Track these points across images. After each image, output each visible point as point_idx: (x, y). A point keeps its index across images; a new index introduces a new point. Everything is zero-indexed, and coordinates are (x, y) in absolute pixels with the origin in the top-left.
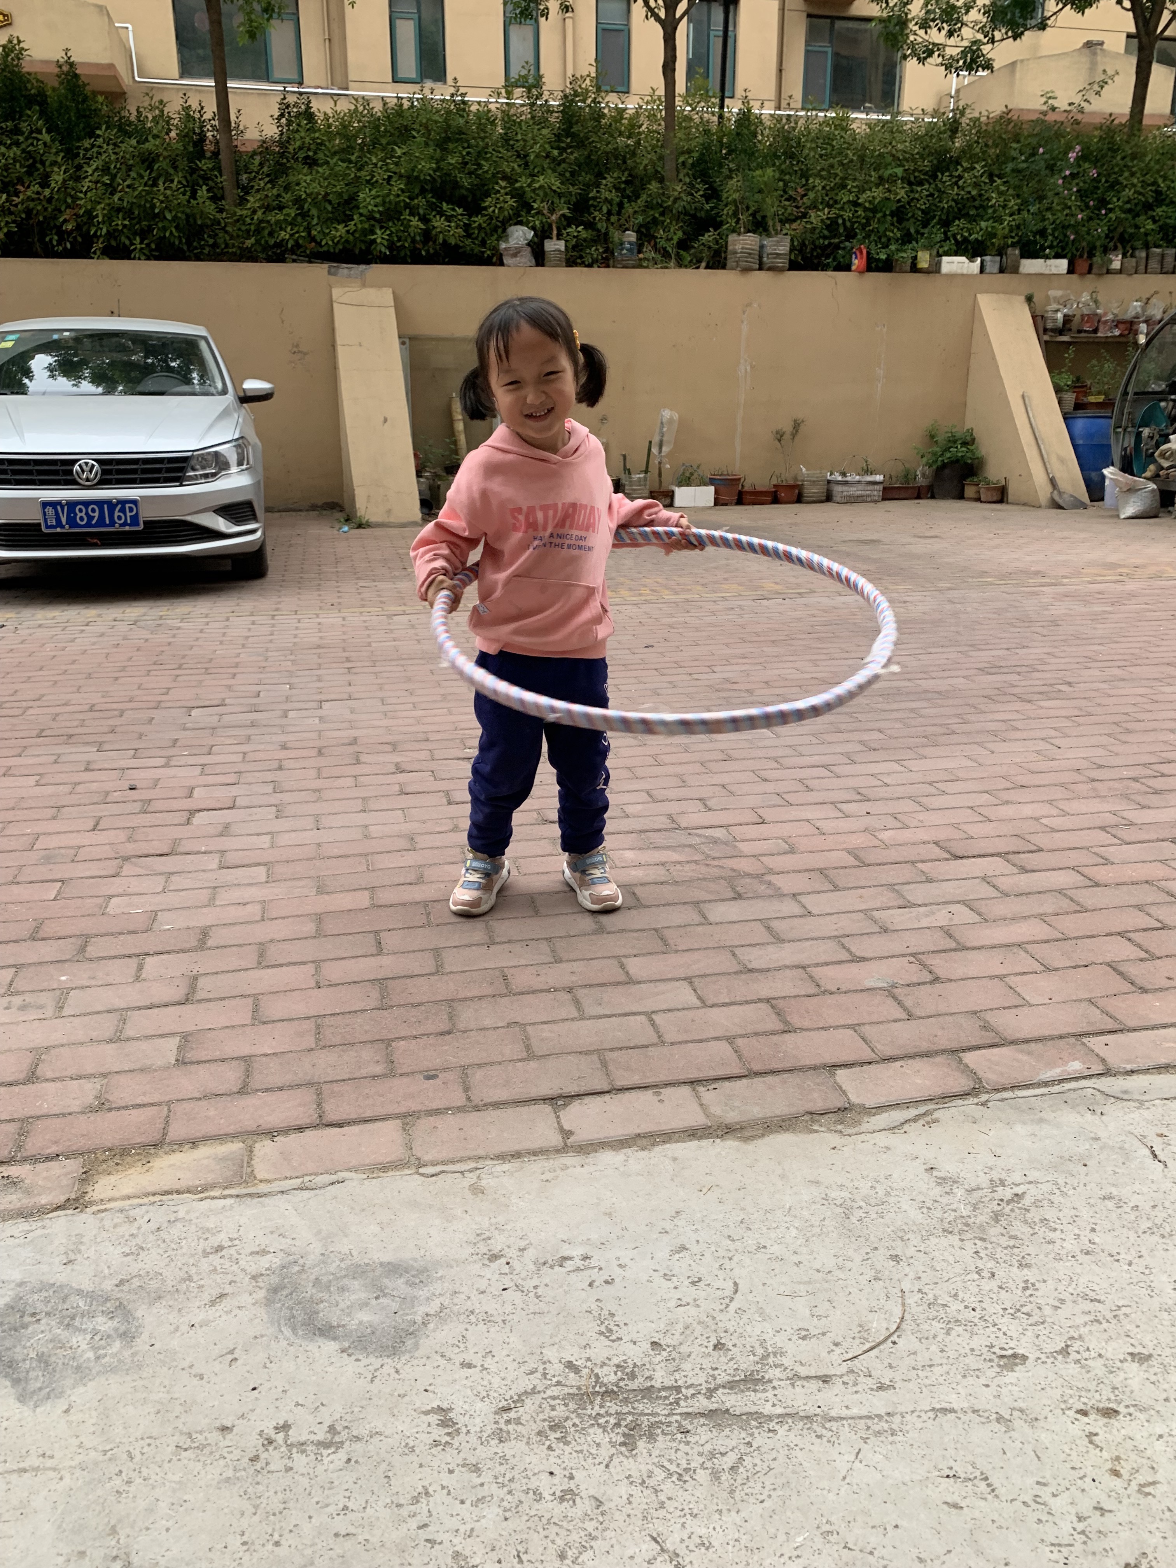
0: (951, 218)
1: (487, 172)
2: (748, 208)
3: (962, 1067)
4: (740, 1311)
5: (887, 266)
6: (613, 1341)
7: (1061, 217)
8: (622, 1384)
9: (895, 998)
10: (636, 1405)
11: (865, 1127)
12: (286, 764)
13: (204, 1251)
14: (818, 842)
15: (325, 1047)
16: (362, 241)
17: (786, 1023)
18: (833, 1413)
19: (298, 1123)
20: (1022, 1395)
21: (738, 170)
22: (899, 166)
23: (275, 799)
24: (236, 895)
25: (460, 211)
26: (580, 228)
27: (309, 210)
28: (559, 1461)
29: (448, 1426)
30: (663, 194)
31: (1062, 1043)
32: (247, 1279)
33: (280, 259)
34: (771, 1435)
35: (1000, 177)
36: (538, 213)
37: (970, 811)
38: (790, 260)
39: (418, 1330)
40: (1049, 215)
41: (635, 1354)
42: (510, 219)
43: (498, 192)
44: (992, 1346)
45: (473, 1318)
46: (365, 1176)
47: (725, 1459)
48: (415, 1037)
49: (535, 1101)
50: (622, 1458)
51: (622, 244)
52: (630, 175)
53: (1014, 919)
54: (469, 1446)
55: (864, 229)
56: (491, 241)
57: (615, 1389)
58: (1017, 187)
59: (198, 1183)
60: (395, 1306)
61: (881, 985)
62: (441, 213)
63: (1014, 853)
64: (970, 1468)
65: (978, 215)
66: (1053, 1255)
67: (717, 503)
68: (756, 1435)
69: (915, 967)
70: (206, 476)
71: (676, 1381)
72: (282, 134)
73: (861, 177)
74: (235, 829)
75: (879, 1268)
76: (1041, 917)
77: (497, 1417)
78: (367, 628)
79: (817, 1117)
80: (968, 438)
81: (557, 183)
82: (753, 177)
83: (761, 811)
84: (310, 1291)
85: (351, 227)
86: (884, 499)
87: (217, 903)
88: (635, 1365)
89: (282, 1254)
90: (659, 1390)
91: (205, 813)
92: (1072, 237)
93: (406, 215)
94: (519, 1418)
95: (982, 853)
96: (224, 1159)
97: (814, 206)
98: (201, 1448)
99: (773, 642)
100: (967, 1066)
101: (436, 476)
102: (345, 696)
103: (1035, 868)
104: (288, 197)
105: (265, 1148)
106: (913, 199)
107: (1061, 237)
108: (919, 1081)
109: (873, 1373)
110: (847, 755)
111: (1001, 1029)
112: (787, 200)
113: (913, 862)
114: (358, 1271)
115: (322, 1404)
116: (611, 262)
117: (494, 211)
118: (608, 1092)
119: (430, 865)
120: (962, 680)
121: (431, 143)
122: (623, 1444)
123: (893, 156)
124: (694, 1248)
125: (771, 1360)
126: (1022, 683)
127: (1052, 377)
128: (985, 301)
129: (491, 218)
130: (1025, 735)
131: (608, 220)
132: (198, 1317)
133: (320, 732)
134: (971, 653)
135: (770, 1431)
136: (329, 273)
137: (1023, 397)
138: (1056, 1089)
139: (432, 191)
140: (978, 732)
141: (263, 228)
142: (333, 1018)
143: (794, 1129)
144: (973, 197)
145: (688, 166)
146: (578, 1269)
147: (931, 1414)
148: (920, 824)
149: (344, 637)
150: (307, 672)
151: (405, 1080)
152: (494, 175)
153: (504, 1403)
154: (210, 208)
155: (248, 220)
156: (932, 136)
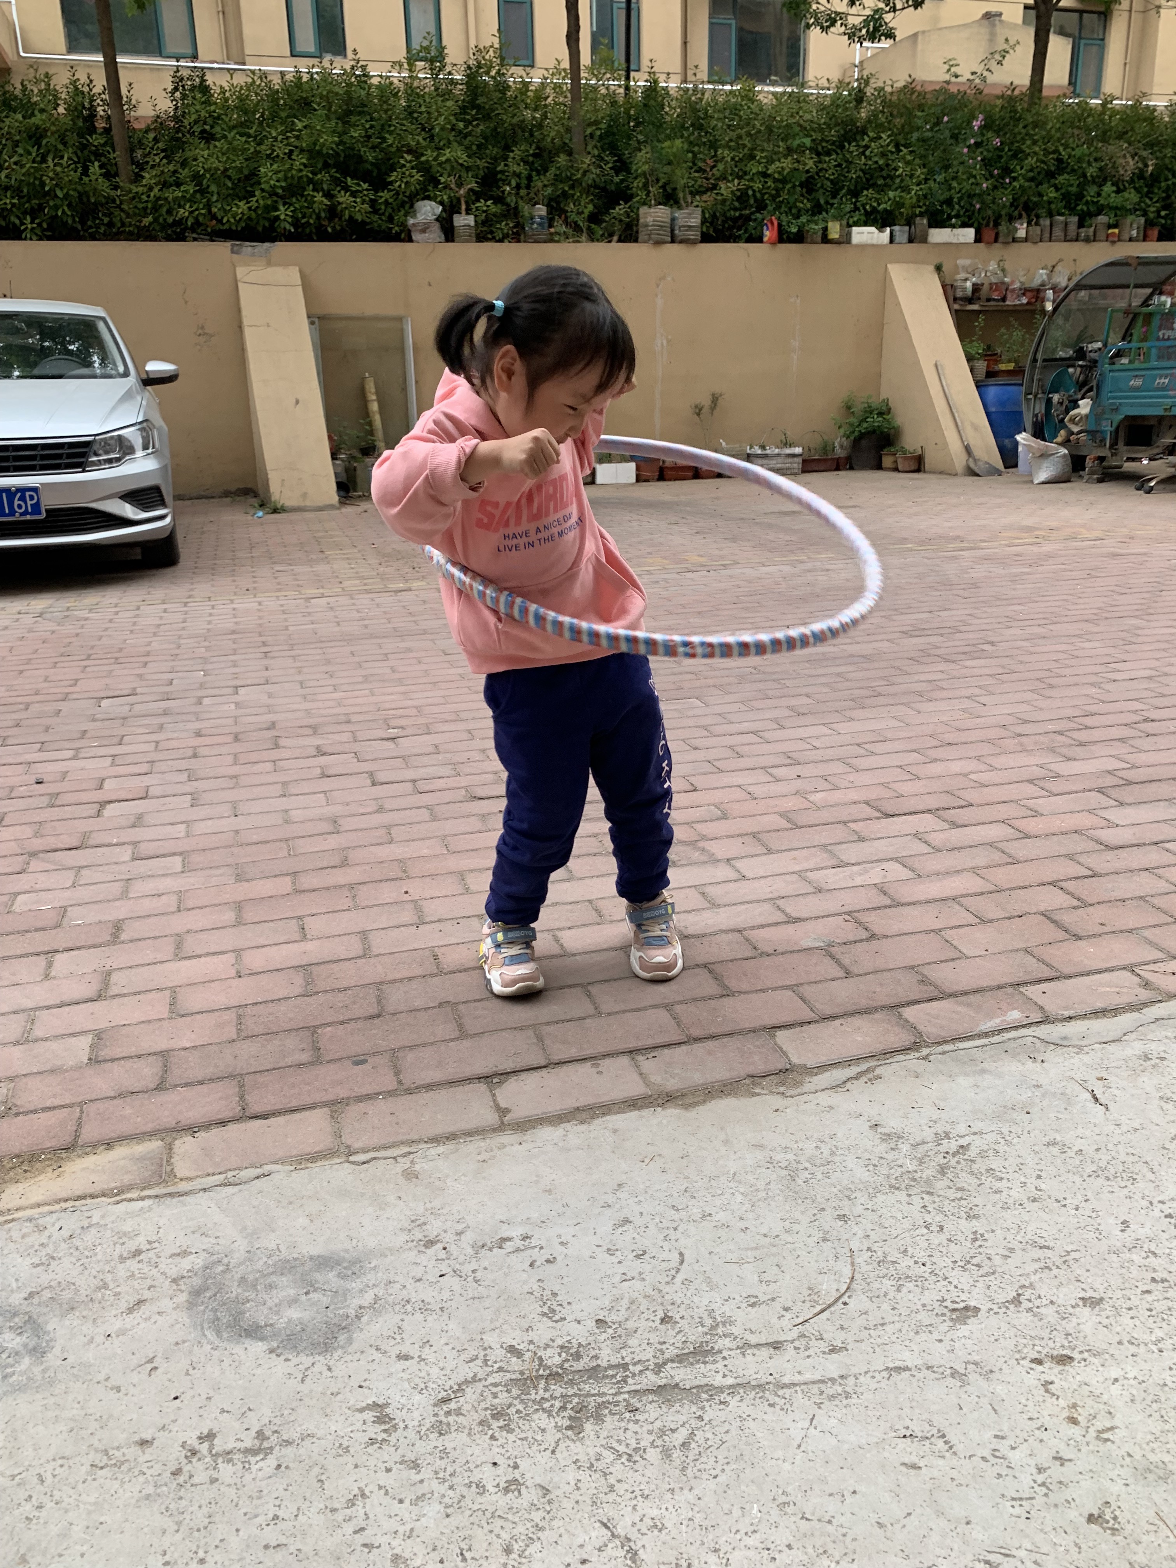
0: (859, 188)
1: (391, 146)
2: (658, 180)
3: (902, 1022)
4: (686, 1282)
5: (799, 238)
6: (556, 1322)
7: (966, 186)
8: (566, 1365)
9: (832, 956)
10: (582, 1386)
11: (807, 1087)
12: (202, 751)
13: (121, 1257)
14: (750, 807)
15: (247, 1037)
16: (265, 218)
17: (725, 987)
18: (786, 1380)
19: (219, 1117)
20: (976, 1348)
21: (646, 142)
22: (807, 136)
23: (189, 787)
24: (150, 886)
25: (365, 186)
26: (489, 203)
27: (208, 186)
28: (503, 1451)
29: (384, 1422)
30: (572, 167)
31: (1000, 993)
32: (167, 1283)
33: (180, 237)
34: (722, 1407)
35: (906, 146)
36: (445, 188)
37: (899, 770)
38: (703, 233)
39: (351, 1324)
40: (954, 184)
41: (579, 1333)
42: (417, 194)
43: (404, 166)
44: (944, 1300)
45: (409, 1308)
46: (293, 1168)
47: (676, 1435)
48: (342, 1023)
49: (469, 1080)
50: (568, 1443)
51: (532, 218)
52: (538, 148)
53: (947, 873)
54: (407, 1441)
55: (774, 200)
56: (399, 217)
57: (560, 1371)
58: (923, 157)
59: (113, 1185)
60: (326, 1301)
61: (817, 944)
62: (346, 188)
63: (945, 809)
64: (927, 1426)
65: (885, 185)
66: (1000, 1205)
67: (639, 479)
68: (707, 1408)
69: (851, 925)
70: (110, 461)
71: (623, 1358)
72: (176, 108)
73: (769, 147)
74: (148, 819)
75: (827, 1228)
76: (975, 870)
77: (436, 1409)
78: (284, 612)
79: (757, 1080)
80: (884, 408)
81: (464, 157)
82: (662, 148)
83: (692, 779)
84: (235, 1290)
85: (253, 204)
86: (804, 471)
87: (131, 895)
88: (580, 1345)
89: (204, 1255)
90: (606, 1369)
91: (117, 804)
92: (978, 206)
93: (309, 191)
94: (460, 1409)
95: (912, 810)
96: (141, 1159)
97: (723, 178)
98: (119, 1464)
99: (699, 613)
100: (907, 1021)
101: (352, 457)
102: (262, 681)
103: (966, 823)
104: (185, 173)
105: (185, 1145)
106: (821, 170)
107: (968, 206)
108: (859, 1039)
109: (825, 1336)
110: (775, 720)
111: (939, 983)
112: (696, 171)
113: (845, 822)
114: (287, 1267)
115: (250, 1410)
116: (522, 237)
117: (400, 186)
118: (545, 1067)
119: (355, 847)
120: (887, 644)
121: (333, 116)
122: (570, 1428)
123: (801, 126)
124: (638, 1221)
125: (720, 1330)
126: (946, 645)
127: (963, 346)
128: (896, 272)
129: (398, 194)
130: (950, 694)
131: (517, 194)
132: (116, 1325)
133: (236, 717)
134: (895, 618)
135: (721, 1403)
136: (233, 252)
137: (936, 366)
138: (996, 1039)
139: (335, 166)
140: (904, 693)
141: (161, 206)
142: (255, 1008)
143: (736, 1094)
144: (880, 167)
145: (596, 137)
146: (518, 1250)
147: (885, 1374)
148: (850, 785)
149: (260, 622)
150: (222, 658)
151: (332, 1066)
152: (398, 149)
153: (444, 1394)
154: (103, 185)
155: (144, 197)
156: (838, 106)
